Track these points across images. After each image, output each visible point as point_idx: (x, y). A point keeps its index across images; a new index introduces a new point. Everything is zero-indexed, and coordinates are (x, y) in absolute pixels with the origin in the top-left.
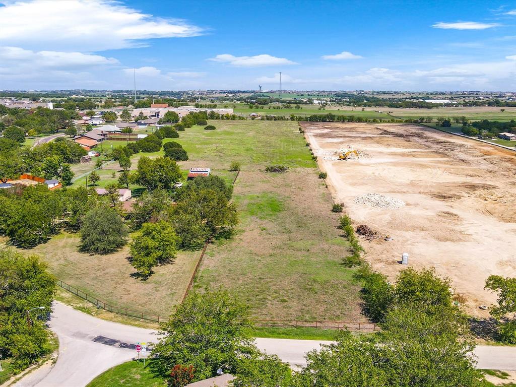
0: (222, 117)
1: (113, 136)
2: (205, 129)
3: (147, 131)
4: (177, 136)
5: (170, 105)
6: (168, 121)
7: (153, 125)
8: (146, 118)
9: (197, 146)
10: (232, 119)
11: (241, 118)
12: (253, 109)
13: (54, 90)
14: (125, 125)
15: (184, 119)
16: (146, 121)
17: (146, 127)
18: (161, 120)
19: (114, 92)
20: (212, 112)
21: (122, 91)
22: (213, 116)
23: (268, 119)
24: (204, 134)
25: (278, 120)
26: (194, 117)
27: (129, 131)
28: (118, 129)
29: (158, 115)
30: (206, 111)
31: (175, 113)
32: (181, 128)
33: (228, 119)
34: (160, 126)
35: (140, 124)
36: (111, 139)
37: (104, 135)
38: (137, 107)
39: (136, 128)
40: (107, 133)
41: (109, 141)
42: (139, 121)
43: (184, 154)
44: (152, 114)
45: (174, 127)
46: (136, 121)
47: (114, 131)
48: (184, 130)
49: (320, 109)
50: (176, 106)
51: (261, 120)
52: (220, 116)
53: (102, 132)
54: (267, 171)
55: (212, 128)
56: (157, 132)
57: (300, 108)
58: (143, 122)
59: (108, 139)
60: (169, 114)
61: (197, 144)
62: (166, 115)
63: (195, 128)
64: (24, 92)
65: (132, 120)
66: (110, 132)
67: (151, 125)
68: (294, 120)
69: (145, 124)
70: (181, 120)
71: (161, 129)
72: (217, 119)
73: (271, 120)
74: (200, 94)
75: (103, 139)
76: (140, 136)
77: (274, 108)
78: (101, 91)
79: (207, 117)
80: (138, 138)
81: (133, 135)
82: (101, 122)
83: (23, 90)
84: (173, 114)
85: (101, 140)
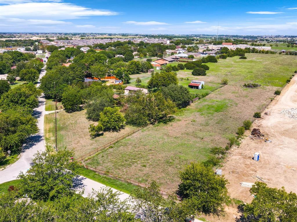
2: (240, 58)
4: (216, 61)
10: (266, 53)
12: (290, 48)
13: (188, 34)
14: (193, 54)
18: (218, 52)
20: (254, 49)
22: (254, 51)
24: (236, 62)
26: (238, 51)
27: (191, 57)
28: (187, 56)
30: (250, 48)
33: (263, 53)
35: (203, 54)
36: (179, 61)
37: (177, 59)
40: (179, 57)
44: (218, 48)
47: (184, 57)
51: (286, 54)
53: (176, 57)
54: (244, 86)
55: (244, 58)
56: (203, 58)
64: (173, 35)
66: (181, 57)
69: (206, 54)
72: (256, 53)
75: (174, 61)
76: (194, 60)
80: (192, 61)
82: (184, 51)
83: (173, 34)
85: (172, 61)
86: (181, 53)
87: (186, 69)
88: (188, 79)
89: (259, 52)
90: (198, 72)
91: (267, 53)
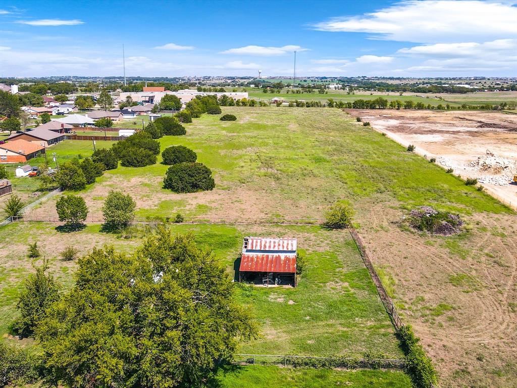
0: (238, 103)
1: (79, 133)
2: (221, 119)
3: (135, 123)
4: (182, 132)
5: (167, 89)
6: (167, 108)
7: (145, 114)
8: (135, 104)
9: (222, 152)
10: (250, 106)
11: (262, 104)
12: (270, 94)
14: (103, 114)
15: (189, 105)
16: (135, 108)
17: (135, 116)
18: (156, 107)
19: (106, 78)
21: (114, 78)
22: (225, 101)
23: (298, 105)
24: (224, 129)
25: (312, 106)
26: (203, 102)
27: (106, 124)
28: (91, 121)
29: (152, 100)
30: (215, 96)
31: (176, 98)
32: (187, 119)
33: (245, 105)
34: (155, 115)
35: (127, 112)
36: (75, 137)
37: (67, 130)
38: (125, 91)
39: (120, 120)
40: (71, 127)
41: (71, 141)
42: (125, 108)
43: (206, 175)
44: (144, 99)
45: (176, 116)
46: (121, 108)
47: (85, 124)
48: (191, 122)
49: (349, 94)
50: (175, 90)
51: (291, 106)
52: (235, 101)
53: (62, 125)
55: (230, 118)
56: (150, 125)
57: (325, 93)
58: (130, 110)
59: (69, 137)
60: (167, 99)
61: (219, 147)
62: (163, 100)
63: (206, 118)
65: (114, 107)
66: (76, 126)
67: (142, 114)
68: (333, 107)
69: (133, 113)
70: (184, 106)
71: (158, 120)
72: (230, 105)
73: (302, 106)
74: (196, 80)
75: (61, 138)
76: (122, 133)
77: (293, 92)
78: (92, 78)
79: (217, 102)
80: (120, 135)
81: (112, 130)
82: (71, 110)
84: (173, 98)
85: (56, 140)
86: (63, 114)
87: (123, 165)
88: (179, 216)
89: (237, 104)
90: (187, 178)
91: (253, 106)
